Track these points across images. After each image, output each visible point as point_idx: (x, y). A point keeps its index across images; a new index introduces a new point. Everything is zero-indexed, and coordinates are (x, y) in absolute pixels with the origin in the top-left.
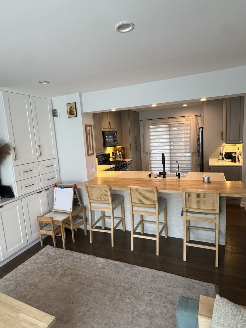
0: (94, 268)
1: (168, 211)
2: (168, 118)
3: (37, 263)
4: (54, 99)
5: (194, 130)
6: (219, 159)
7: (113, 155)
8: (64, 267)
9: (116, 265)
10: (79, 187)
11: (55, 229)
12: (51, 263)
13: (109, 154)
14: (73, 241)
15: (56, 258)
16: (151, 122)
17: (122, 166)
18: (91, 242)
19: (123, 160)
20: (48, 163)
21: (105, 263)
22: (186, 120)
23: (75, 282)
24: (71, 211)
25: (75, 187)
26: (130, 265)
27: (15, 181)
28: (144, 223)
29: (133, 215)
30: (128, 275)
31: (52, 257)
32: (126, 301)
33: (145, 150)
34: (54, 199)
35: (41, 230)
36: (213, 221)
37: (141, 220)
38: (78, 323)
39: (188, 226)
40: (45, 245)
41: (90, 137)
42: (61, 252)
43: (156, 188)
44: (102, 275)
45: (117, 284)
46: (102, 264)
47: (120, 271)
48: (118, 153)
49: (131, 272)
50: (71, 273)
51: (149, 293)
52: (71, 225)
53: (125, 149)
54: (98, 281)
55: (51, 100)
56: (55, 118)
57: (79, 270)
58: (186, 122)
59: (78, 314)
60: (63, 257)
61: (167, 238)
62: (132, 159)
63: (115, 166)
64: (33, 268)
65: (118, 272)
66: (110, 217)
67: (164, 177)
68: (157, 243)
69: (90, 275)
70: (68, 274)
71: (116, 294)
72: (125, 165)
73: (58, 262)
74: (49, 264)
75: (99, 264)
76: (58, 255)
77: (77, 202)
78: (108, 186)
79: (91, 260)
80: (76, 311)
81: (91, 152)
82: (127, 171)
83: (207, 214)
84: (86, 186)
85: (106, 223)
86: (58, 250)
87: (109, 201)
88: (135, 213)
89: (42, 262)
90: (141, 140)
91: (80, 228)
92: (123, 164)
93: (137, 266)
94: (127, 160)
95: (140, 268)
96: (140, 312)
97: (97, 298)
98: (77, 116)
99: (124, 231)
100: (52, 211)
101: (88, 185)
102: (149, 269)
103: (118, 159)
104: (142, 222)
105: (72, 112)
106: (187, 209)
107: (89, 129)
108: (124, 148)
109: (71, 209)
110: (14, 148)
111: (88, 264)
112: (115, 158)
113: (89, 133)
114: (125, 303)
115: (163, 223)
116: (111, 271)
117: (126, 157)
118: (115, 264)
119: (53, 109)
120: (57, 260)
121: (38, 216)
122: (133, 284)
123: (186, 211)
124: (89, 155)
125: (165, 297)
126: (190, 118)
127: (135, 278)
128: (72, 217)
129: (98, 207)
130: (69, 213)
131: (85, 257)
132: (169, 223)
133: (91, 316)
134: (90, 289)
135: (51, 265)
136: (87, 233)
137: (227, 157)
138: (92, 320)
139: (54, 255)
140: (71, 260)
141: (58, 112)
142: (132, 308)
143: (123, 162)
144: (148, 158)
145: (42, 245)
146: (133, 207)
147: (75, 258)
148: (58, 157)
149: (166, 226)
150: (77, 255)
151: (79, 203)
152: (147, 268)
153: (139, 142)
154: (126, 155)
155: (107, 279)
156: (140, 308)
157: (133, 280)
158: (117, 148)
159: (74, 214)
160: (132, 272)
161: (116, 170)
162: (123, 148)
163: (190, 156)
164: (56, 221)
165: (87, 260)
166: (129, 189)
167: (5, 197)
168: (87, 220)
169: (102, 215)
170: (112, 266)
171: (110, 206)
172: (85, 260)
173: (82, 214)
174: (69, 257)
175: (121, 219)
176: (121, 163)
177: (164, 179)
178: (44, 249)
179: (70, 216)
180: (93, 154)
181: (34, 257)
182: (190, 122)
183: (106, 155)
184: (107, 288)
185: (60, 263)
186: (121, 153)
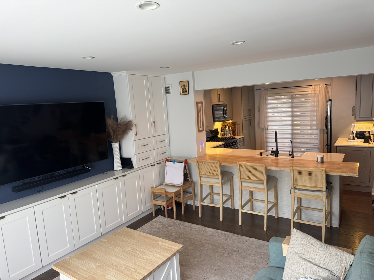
0: (204, 235)
1: (279, 190)
2: (291, 87)
3: (153, 228)
4: (167, 76)
5: (323, 102)
6: (349, 139)
7: (222, 131)
8: (177, 232)
9: (225, 234)
10: (189, 162)
11: (167, 200)
12: (166, 229)
13: (217, 130)
14: (183, 213)
15: (169, 226)
16: (269, 92)
17: (232, 143)
18: (200, 216)
19: (234, 137)
20: (160, 138)
21: (214, 232)
22: (313, 90)
23: (189, 243)
24: (182, 184)
25: (186, 162)
26: (238, 235)
27: (135, 154)
28: (254, 202)
29: (242, 190)
30: (236, 242)
31: (166, 225)
32: (234, 258)
33: (260, 126)
34: (166, 173)
35: (154, 201)
36: (320, 198)
37: (250, 198)
38: (194, 267)
39: (299, 205)
40: (157, 215)
41: (200, 114)
42: (172, 221)
43: (264, 165)
44: (211, 240)
45: (226, 247)
46: (212, 233)
47: (228, 238)
48: (227, 128)
49: (238, 240)
50: (184, 237)
51: (254, 255)
52: (181, 198)
53: (235, 125)
54: (208, 243)
55: (165, 77)
56: (168, 95)
57: (191, 235)
58: (313, 92)
59: (193, 262)
60: (175, 225)
61: (277, 217)
62: (243, 136)
63: (223, 143)
64: (150, 231)
65: (227, 239)
66: (220, 194)
67: (277, 156)
68: (265, 218)
69: (201, 239)
70: (181, 237)
71: (225, 253)
72: (235, 142)
73: (171, 229)
74: (163, 230)
75: (208, 232)
76: (170, 224)
77: (187, 177)
78: (218, 162)
79: (201, 229)
80: (191, 260)
81: (201, 129)
82: (237, 148)
83: (314, 191)
84: (197, 161)
85: (214, 200)
86: (170, 220)
87: (218, 176)
88: (244, 189)
89: (157, 228)
90: (255, 114)
91: (188, 203)
92: (233, 142)
93: (244, 236)
94: (237, 137)
95: (247, 238)
96: (245, 265)
97: (208, 254)
98: (189, 94)
99: (233, 209)
100: (163, 184)
101: (199, 160)
102: (256, 239)
103: (228, 136)
104: (251, 200)
105: (185, 90)
106: (295, 186)
107: (200, 106)
108: (234, 122)
109: (181, 183)
110: (135, 125)
111: (198, 232)
112: (224, 134)
113: (200, 110)
114: (232, 259)
115: (274, 202)
116: (220, 238)
117: (236, 133)
118: (223, 234)
119: (166, 86)
120: (170, 227)
121: (152, 187)
122: (239, 248)
123: (294, 188)
124: (199, 131)
125: (267, 259)
126: (318, 87)
127: (242, 244)
128: (183, 190)
129: (207, 182)
130: (180, 187)
131: (195, 226)
132: (280, 202)
133: (204, 264)
134: (202, 248)
135: (166, 230)
136: (195, 208)
137: (358, 136)
138: (205, 266)
139: (167, 223)
140: (183, 228)
141: (171, 89)
142: (239, 262)
143: (233, 139)
144: (264, 135)
145: (154, 215)
146: (241, 183)
147: (187, 227)
148: (169, 132)
149: (276, 205)
150: (188, 225)
151: (188, 179)
152: (254, 239)
153: (253, 116)
154: (237, 131)
155: (217, 243)
156: (245, 263)
157: (240, 245)
158: (227, 123)
159: (184, 187)
160: (240, 240)
161: (225, 148)
162: (234, 124)
163: (317, 134)
164: (169, 192)
165: (197, 229)
166: (238, 165)
167: (126, 168)
168: (195, 196)
169: (211, 192)
170: (220, 235)
171: (220, 181)
172: (196, 228)
173: (191, 190)
174: (181, 226)
175: (229, 196)
176: (231, 140)
177: (276, 157)
178: (157, 219)
179: (180, 189)
180: (203, 130)
181: (149, 224)
182: (318, 92)
183: (213, 130)
184: (217, 249)
185: (173, 230)
186: (230, 129)
